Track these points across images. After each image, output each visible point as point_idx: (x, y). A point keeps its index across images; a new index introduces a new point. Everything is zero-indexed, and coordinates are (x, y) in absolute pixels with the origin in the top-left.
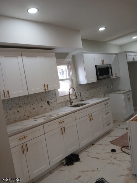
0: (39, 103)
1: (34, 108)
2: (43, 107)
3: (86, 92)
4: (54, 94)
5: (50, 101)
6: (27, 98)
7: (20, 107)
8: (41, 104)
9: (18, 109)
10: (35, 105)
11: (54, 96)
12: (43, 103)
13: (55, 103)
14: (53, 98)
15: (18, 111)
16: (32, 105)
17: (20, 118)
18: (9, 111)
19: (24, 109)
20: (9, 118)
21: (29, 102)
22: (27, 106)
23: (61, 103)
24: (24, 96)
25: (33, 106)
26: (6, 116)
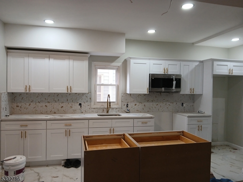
0: (69, 103)
1: (62, 107)
2: (73, 108)
3: (138, 104)
4: (89, 98)
5: (82, 104)
6: (57, 96)
7: (48, 102)
8: (71, 104)
9: (46, 104)
10: (64, 104)
11: (89, 100)
12: (73, 104)
13: (89, 107)
14: (87, 101)
15: (46, 106)
16: (60, 104)
17: (47, 112)
18: (37, 104)
19: (52, 105)
20: (36, 110)
21: (59, 100)
22: (56, 104)
23: (96, 109)
24: (55, 93)
25: (62, 105)
26: (34, 107)
